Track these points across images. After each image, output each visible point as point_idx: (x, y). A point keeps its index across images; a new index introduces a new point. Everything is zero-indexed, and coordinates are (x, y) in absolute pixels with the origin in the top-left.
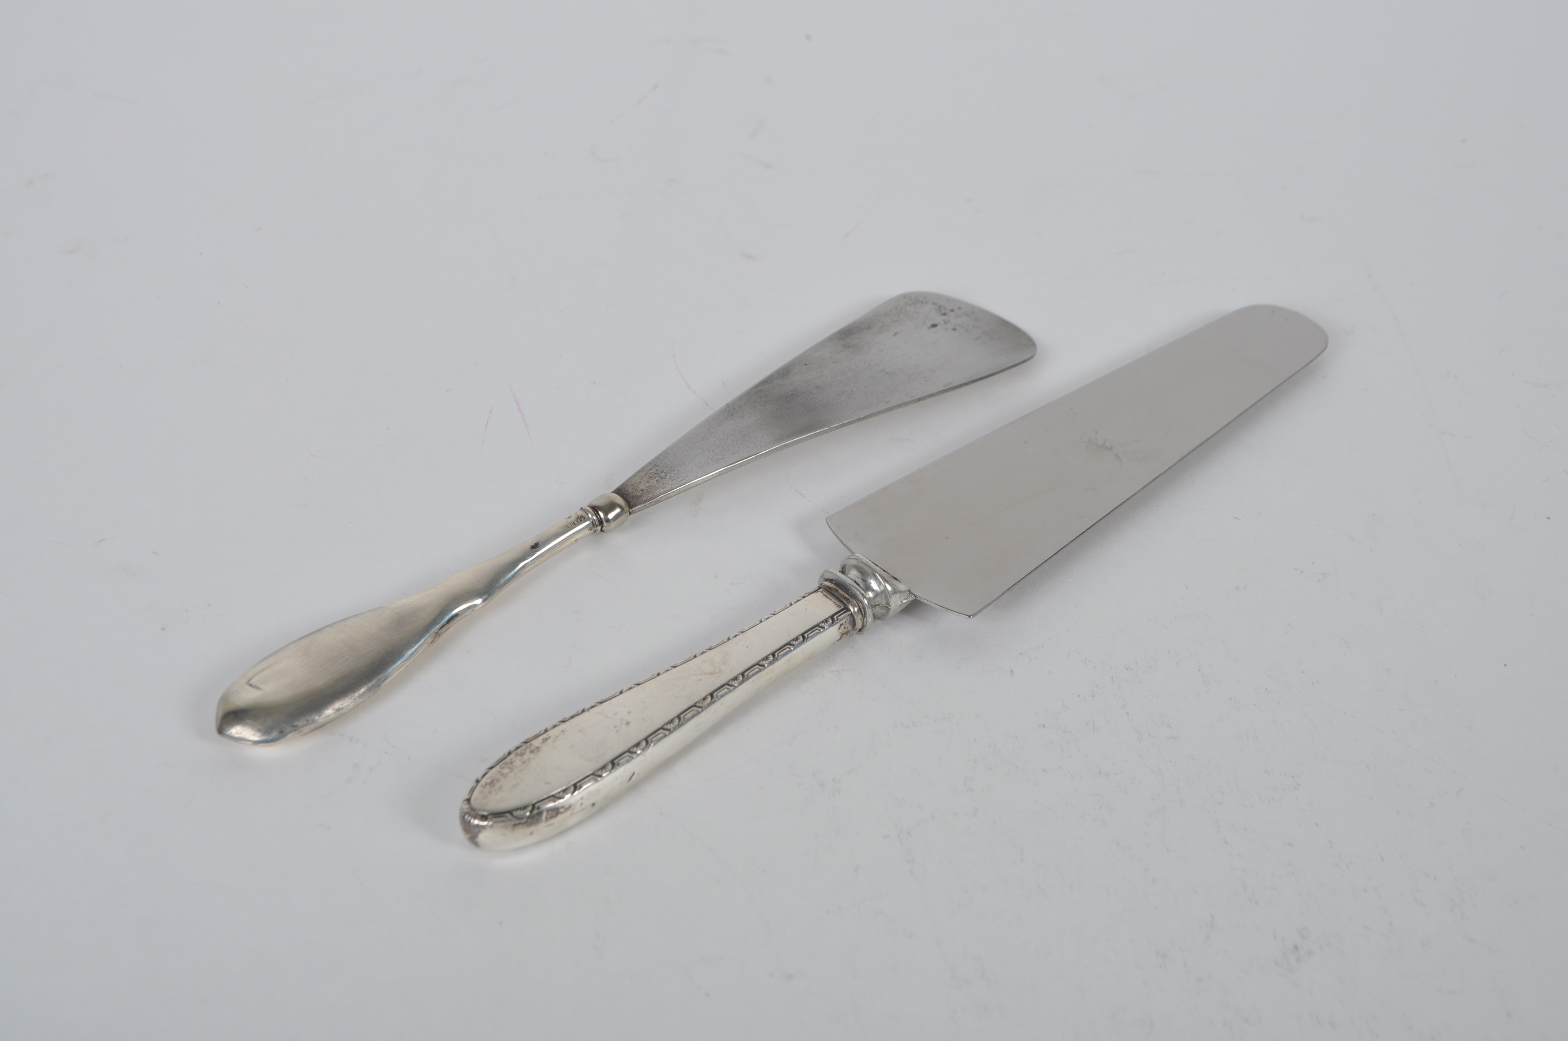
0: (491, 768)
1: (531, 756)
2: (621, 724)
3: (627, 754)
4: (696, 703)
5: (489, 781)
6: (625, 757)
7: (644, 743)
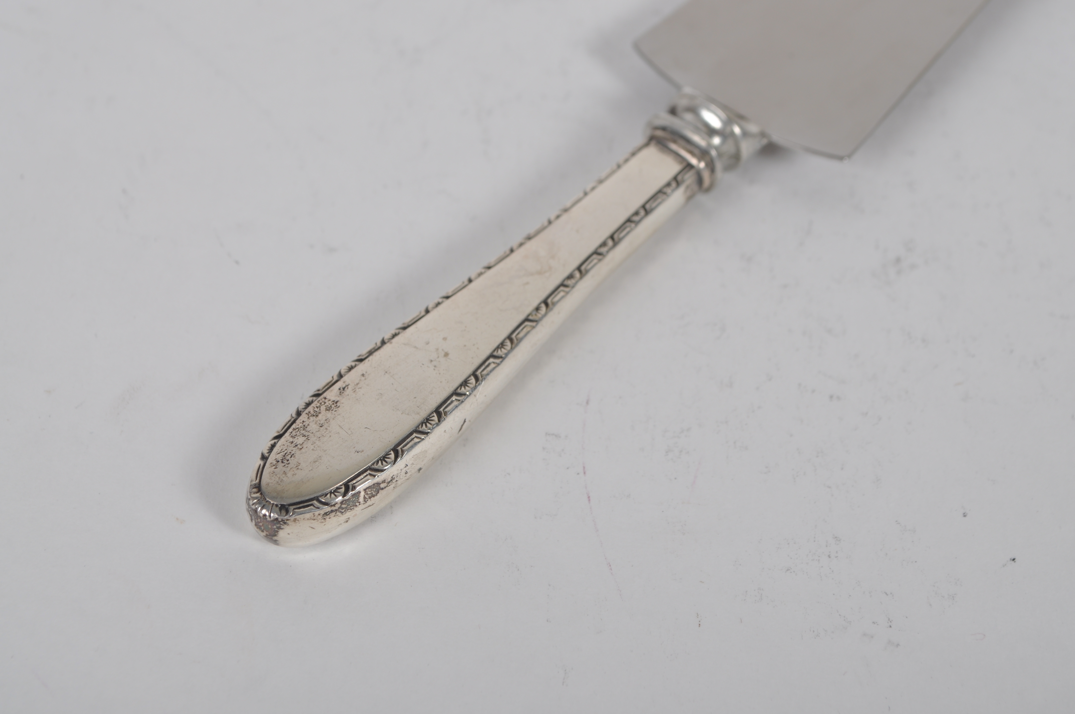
0: (279, 437)
1: (329, 414)
2: (438, 357)
3: (454, 398)
4: (529, 315)
5: (279, 457)
6: (452, 402)
7: (473, 380)
